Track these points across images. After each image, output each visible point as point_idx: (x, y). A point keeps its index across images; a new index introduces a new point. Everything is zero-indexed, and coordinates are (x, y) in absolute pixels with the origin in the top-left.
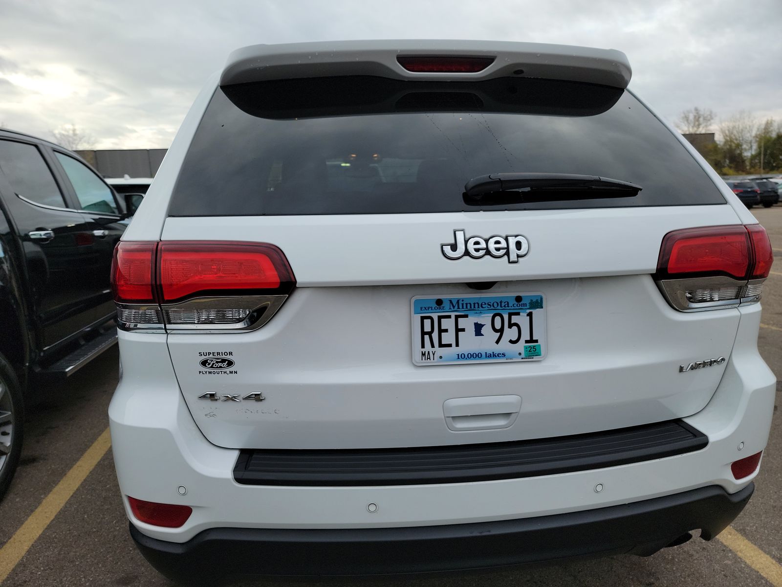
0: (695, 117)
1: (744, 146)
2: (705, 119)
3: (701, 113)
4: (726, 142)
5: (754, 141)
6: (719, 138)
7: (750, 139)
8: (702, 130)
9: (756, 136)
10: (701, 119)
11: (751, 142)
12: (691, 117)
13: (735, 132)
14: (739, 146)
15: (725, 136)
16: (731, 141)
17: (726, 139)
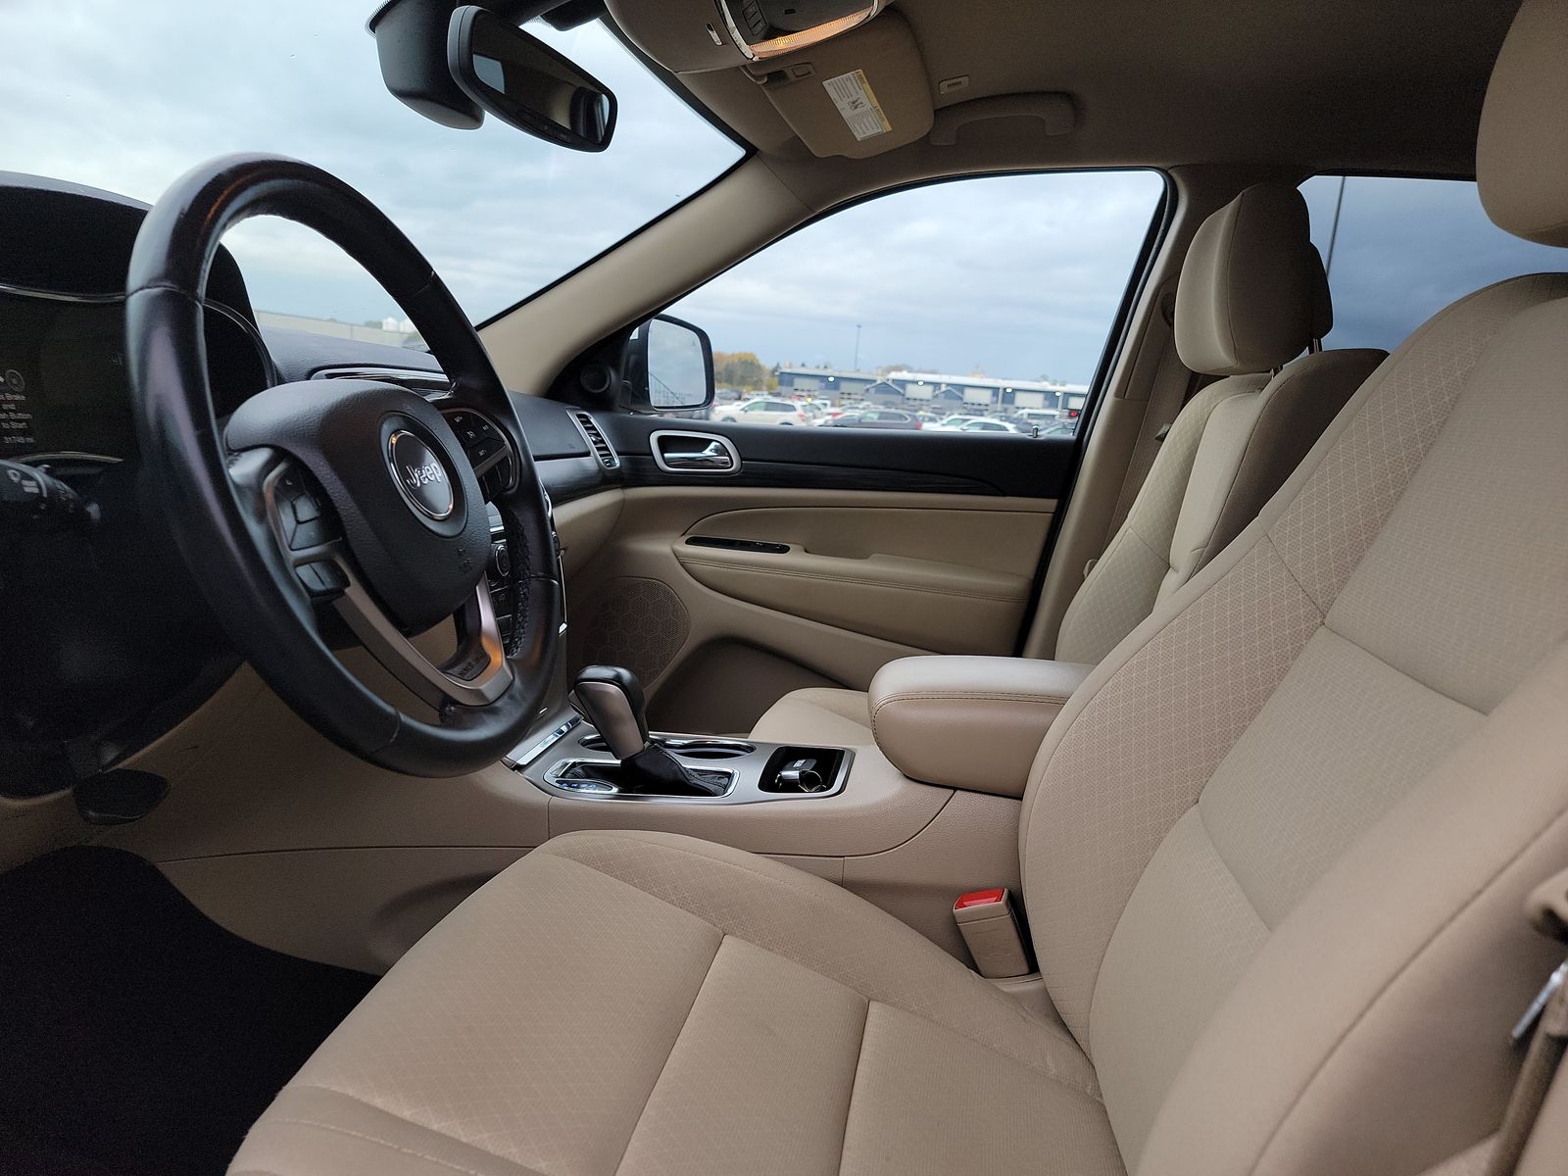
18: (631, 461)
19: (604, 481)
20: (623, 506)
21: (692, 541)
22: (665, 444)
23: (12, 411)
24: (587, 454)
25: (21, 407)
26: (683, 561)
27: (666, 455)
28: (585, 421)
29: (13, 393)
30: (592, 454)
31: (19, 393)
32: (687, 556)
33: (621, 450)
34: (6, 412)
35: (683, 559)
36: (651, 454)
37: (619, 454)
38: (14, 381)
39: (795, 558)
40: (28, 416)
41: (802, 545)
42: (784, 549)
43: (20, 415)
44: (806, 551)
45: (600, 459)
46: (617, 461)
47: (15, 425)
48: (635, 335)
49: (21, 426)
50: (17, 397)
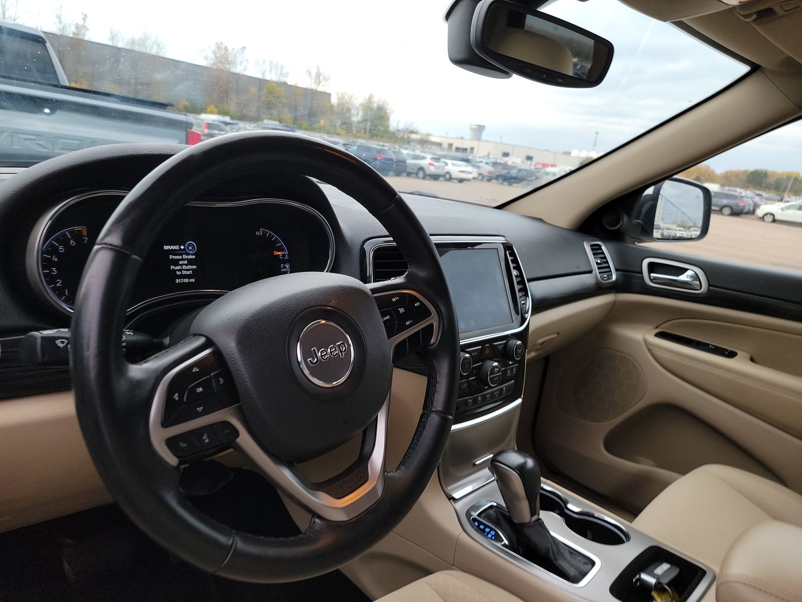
0: (317, 73)
1: (353, 111)
2: (324, 78)
3: (321, 71)
4: (339, 105)
5: (360, 108)
6: (334, 100)
7: (357, 105)
8: (321, 88)
9: (361, 104)
10: (321, 77)
11: (358, 109)
12: (313, 74)
13: (346, 97)
14: (349, 110)
15: (338, 99)
16: (343, 104)
17: (339, 102)
18: (625, 276)
19: (598, 290)
20: (614, 304)
21: (662, 335)
22: (653, 267)
23: (184, 264)
24: (590, 272)
25: (190, 262)
26: (650, 348)
27: (652, 275)
28: (596, 250)
29: (188, 254)
30: (594, 272)
31: (192, 255)
32: (654, 345)
33: (618, 267)
34: (181, 265)
35: (650, 347)
36: (641, 273)
37: (617, 270)
38: (190, 248)
39: (740, 364)
40: (194, 267)
41: (748, 353)
42: (732, 355)
43: (189, 267)
44: (752, 360)
45: (599, 275)
46: (614, 277)
47: (184, 272)
48: (650, 191)
49: (188, 273)
50: (190, 257)
